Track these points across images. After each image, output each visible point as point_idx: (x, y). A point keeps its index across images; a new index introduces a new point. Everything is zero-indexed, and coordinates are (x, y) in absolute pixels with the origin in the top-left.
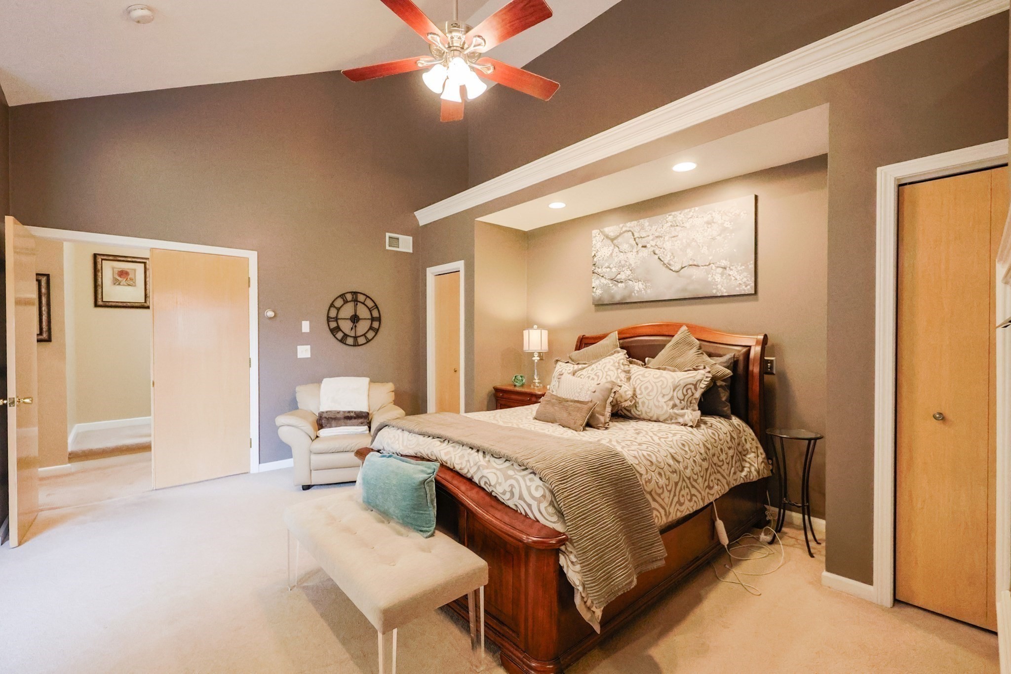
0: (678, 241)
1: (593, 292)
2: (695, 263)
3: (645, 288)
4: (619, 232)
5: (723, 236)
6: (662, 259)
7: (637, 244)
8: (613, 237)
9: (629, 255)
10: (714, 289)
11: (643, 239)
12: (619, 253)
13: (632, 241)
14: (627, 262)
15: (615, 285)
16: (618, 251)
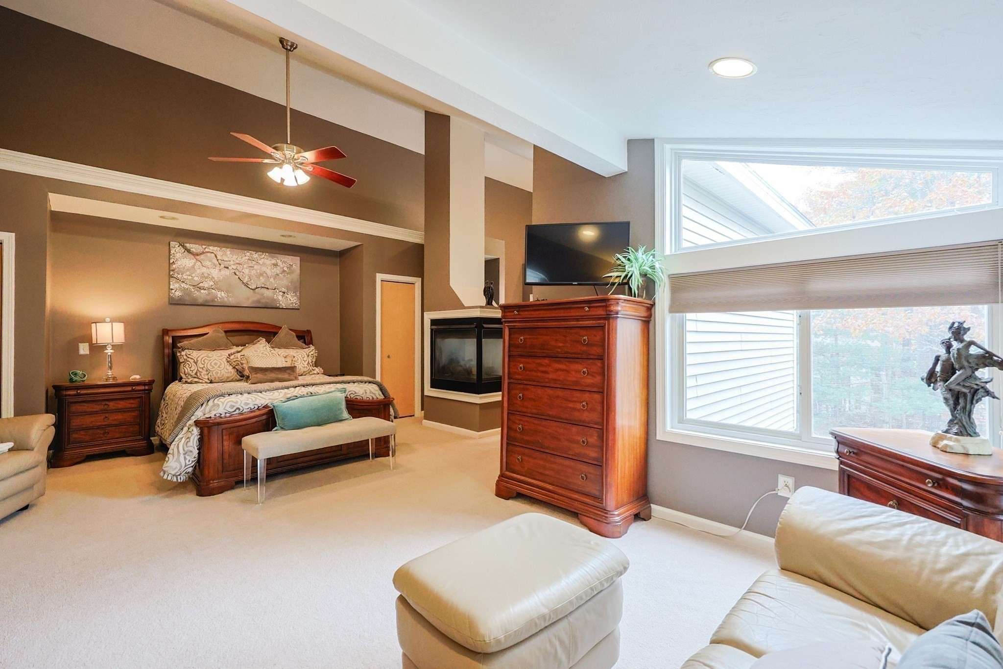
0: (254, 271)
1: (172, 293)
2: (266, 286)
3: (227, 296)
4: (202, 251)
5: (283, 274)
6: (242, 280)
7: (220, 265)
8: (195, 253)
9: (212, 271)
10: (278, 303)
11: (225, 262)
12: (201, 267)
13: (215, 261)
14: (210, 275)
15: (197, 290)
16: (201, 265)
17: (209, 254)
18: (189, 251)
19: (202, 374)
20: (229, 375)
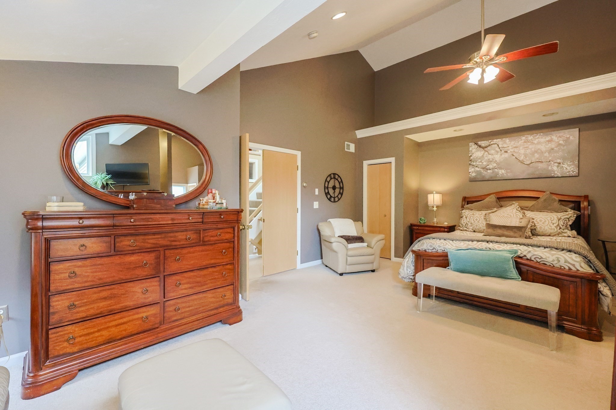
0: (529, 150)
1: (470, 175)
2: (540, 161)
3: (506, 172)
4: (488, 144)
5: (558, 147)
6: (518, 159)
7: (501, 151)
8: (484, 147)
9: (495, 156)
10: (552, 173)
11: (505, 148)
13: (498, 149)
14: (494, 159)
15: (485, 171)
16: (487, 154)
17: (493, 146)
18: (480, 146)
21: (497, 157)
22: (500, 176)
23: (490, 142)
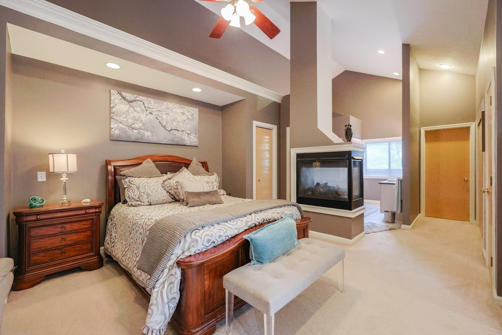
0: (169, 117)
1: (112, 131)
2: (177, 129)
3: (151, 135)
4: (134, 99)
5: (188, 121)
6: (162, 123)
7: (147, 111)
8: (129, 100)
9: (141, 115)
10: (185, 142)
11: (150, 109)
12: (133, 111)
13: (143, 107)
14: (139, 118)
15: (130, 130)
16: (133, 110)
17: (139, 102)
18: (124, 98)
19: (144, 198)
20: (164, 198)
21: (143, 117)
22: (146, 138)
23: (136, 97)
